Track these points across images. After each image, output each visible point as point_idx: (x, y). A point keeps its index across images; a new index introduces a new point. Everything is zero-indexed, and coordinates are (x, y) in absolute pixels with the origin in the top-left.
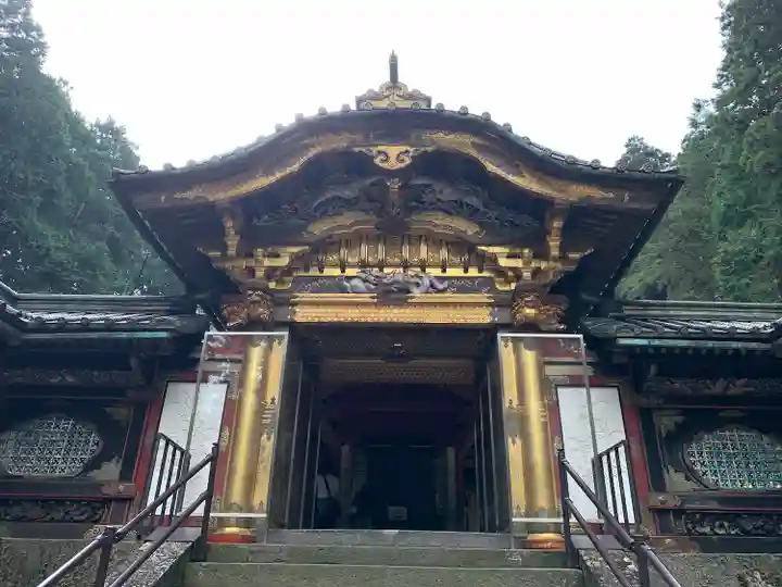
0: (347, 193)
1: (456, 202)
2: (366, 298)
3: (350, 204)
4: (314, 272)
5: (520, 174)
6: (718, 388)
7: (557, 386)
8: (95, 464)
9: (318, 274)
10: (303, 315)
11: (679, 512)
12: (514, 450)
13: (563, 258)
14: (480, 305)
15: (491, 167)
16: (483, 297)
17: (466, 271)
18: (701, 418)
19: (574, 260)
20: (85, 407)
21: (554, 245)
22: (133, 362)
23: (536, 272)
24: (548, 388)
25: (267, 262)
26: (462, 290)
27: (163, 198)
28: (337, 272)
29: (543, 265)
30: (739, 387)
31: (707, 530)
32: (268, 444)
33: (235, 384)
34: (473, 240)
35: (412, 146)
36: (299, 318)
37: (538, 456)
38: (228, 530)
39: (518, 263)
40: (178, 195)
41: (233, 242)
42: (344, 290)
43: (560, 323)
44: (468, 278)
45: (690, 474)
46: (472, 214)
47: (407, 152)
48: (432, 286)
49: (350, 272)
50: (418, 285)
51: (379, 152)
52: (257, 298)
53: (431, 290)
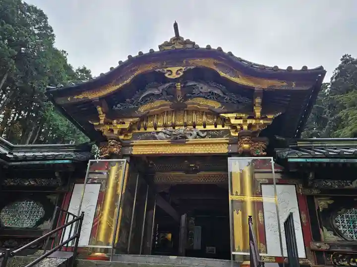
0: (156, 92)
1: (210, 92)
2: (166, 142)
3: (158, 97)
4: (142, 130)
5: (237, 76)
7: (261, 184)
8: (41, 222)
9: (144, 131)
10: (136, 151)
11: (328, 252)
13: (263, 117)
14: (222, 143)
15: (222, 74)
16: (223, 140)
17: (216, 127)
19: (270, 119)
20: (38, 195)
21: (258, 111)
22: (57, 174)
23: (250, 126)
25: (119, 126)
26: (214, 136)
27: (69, 99)
28: (152, 130)
29: (253, 122)
31: (346, 263)
33: (104, 183)
34: (219, 111)
35: (183, 66)
36: (134, 153)
38: (97, 254)
39: (240, 121)
40: (76, 97)
41: (102, 118)
42: (155, 138)
43: (264, 151)
44: (217, 130)
45: (337, 232)
46: (217, 98)
47: (181, 70)
48: (198, 134)
49: (159, 129)
50: (191, 135)
51: (168, 71)
52: (113, 144)
53: (198, 137)
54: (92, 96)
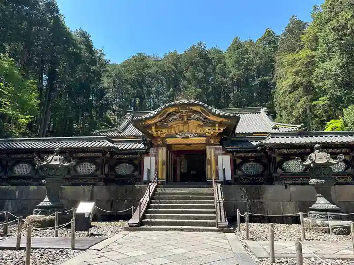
3: (176, 119)
5: (209, 116)
6: (250, 154)
7: (218, 155)
8: (134, 172)
10: (168, 143)
12: (209, 167)
13: (219, 129)
14: (203, 139)
18: (245, 160)
20: (130, 161)
21: (217, 128)
22: (138, 154)
23: (214, 133)
24: (216, 156)
30: (254, 154)
32: (165, 167)
33: (156, 156)
37: (214, 168)
40: (143, 123)
41: (154, 130)
45: (242, 171)
46: (201, 120)
47: (187, 111)
48: (193, 135)
49: (177, 132)
51: (182, 112)
54: (150, 122)
